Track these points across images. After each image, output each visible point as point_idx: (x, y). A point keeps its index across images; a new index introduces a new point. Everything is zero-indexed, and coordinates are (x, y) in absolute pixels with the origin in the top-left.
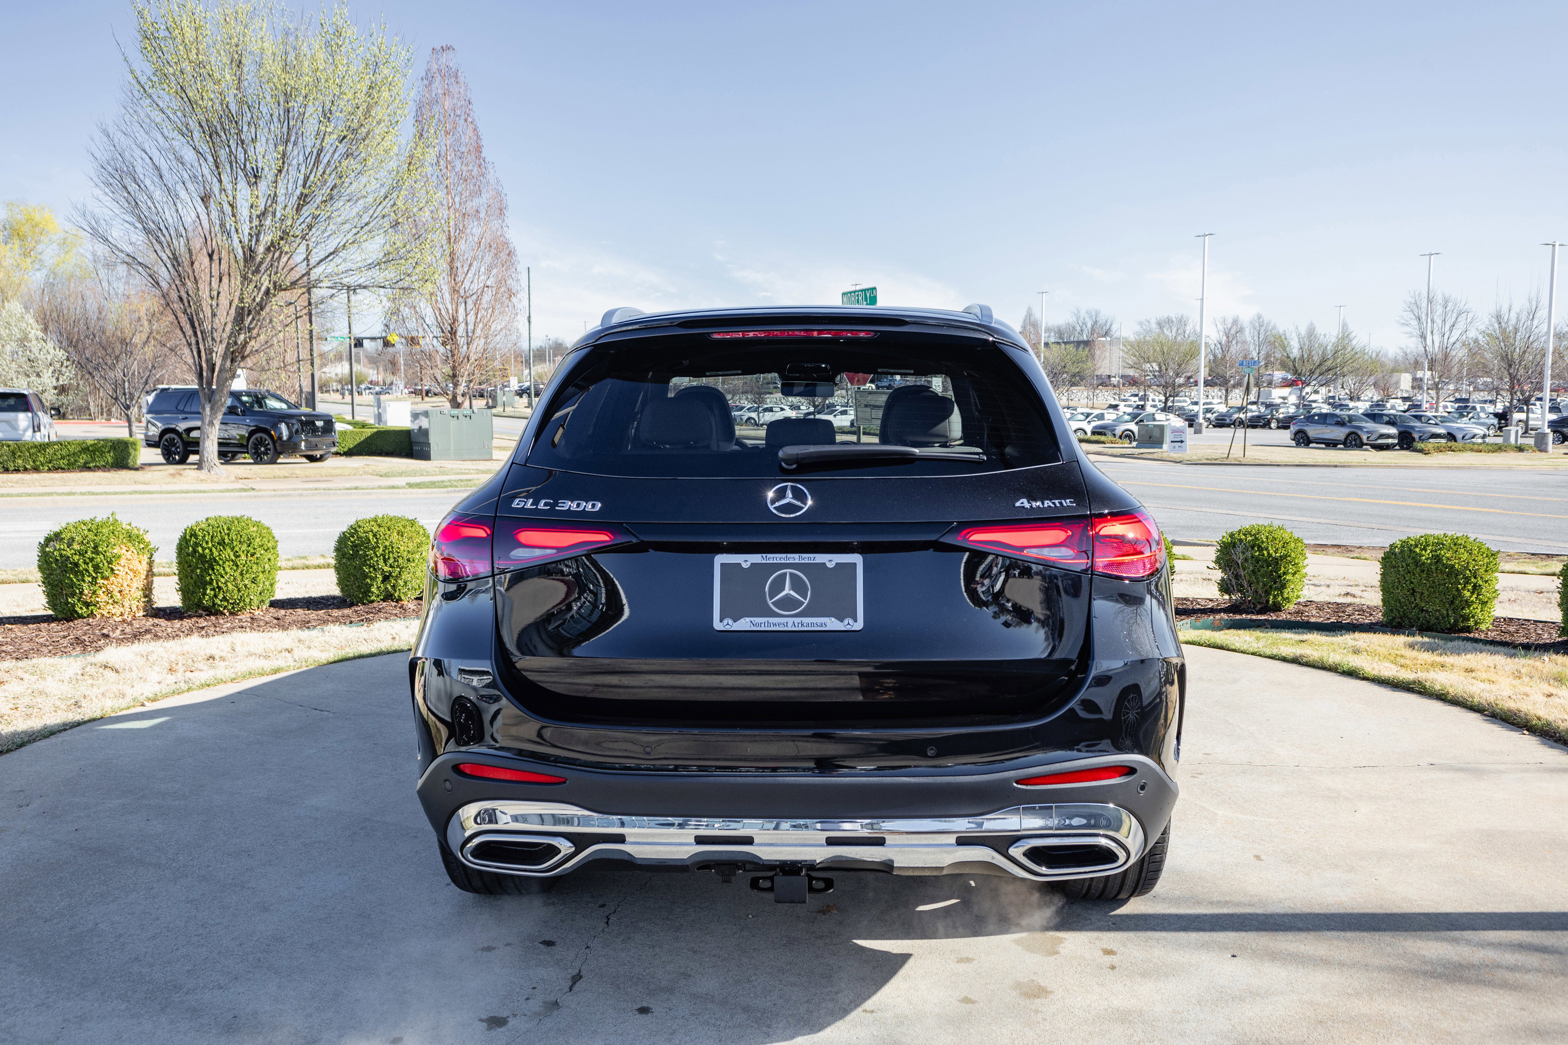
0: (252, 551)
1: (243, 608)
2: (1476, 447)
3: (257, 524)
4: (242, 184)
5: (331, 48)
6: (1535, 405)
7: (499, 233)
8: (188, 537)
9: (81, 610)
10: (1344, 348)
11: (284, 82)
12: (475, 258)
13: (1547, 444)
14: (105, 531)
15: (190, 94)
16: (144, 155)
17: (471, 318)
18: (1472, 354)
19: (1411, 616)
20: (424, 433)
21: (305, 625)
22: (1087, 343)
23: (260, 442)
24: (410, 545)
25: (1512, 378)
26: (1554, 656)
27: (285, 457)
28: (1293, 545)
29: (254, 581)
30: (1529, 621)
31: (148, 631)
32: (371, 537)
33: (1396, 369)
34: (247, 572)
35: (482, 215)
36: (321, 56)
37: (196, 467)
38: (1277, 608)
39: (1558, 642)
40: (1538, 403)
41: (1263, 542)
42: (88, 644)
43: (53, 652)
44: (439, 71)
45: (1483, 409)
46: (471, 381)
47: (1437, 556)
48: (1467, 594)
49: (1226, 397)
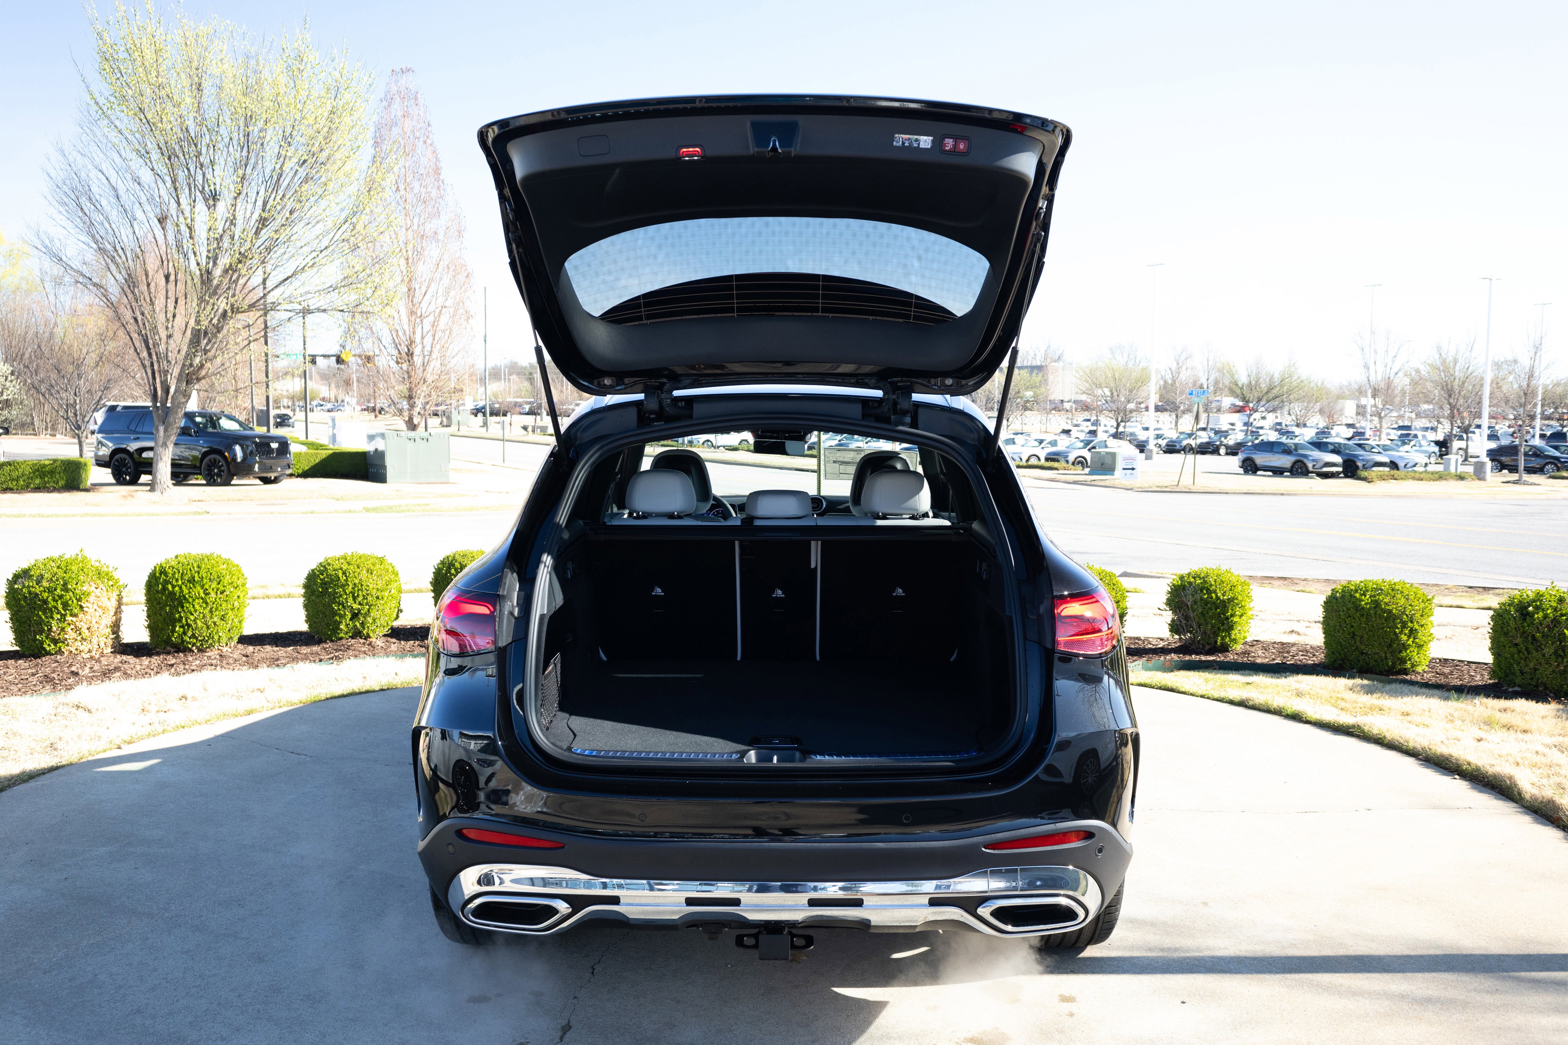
0: (222, 588)
1: (211, 645)
2: (1417, 475)
3: (226, 562)
4: (201, 206)
5: (294, 73)
6: (1474, 433)
7: (457, 256)
8: (158, 575)
9: (49, 647)
10: (1291, 376)
11: (244, 106)
12: (431, 280)
13: (1485, 473)
14: (74, 568)
15: (149, 117)
16: (100, 176)
17: (428, 340)
18: (1414, 383)
19: (1351, 658)
20: (380, 455)
21: (274, 662)
22: (1040, 368)
23: (214, 464)
24: (379, 582)
25: (1452, 407)
26: (1485, 700)
27: (238, 479)
28: (1240, 588)
29: (223, 618)
30: (1462, 661)
31: (117, 669)
32: (340, 575)
33: (1340, 397)
34: (216, 609)
35: (441, 237)
36: (283, 79)
37: (148, 488)
38: (1225, 649)
39: (1490, 684)
40: (1477, 431)
41: (1211, 585)
42: (57, 682)
43: (23, 690)
44: (399, 92)
45: (1424, 437)
46: (427, 403)
47: (1376, 601)
48: (1404, 638)
49: (1176, 423)
